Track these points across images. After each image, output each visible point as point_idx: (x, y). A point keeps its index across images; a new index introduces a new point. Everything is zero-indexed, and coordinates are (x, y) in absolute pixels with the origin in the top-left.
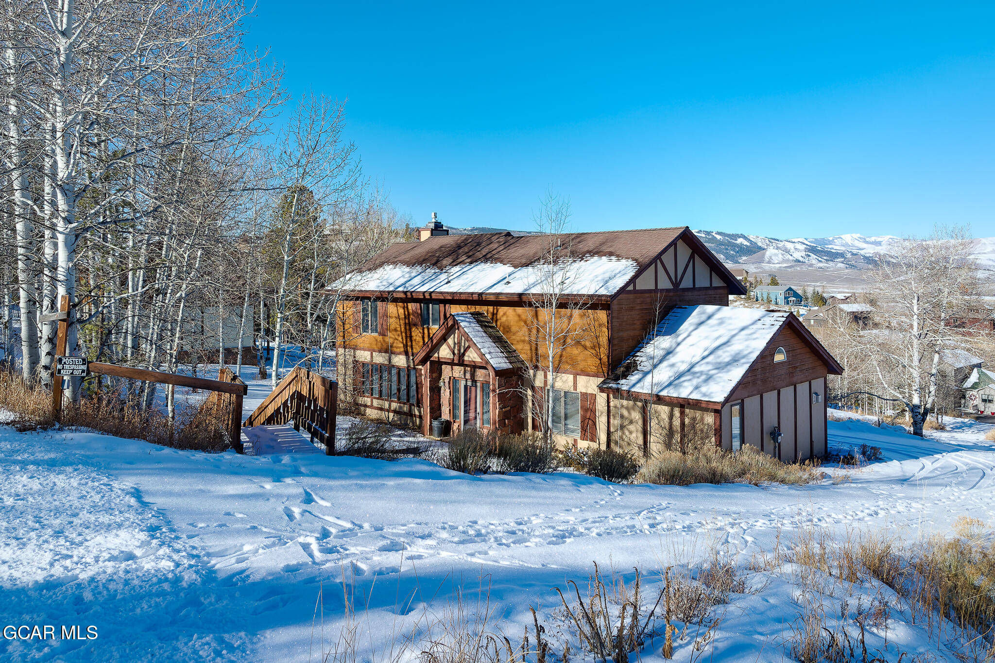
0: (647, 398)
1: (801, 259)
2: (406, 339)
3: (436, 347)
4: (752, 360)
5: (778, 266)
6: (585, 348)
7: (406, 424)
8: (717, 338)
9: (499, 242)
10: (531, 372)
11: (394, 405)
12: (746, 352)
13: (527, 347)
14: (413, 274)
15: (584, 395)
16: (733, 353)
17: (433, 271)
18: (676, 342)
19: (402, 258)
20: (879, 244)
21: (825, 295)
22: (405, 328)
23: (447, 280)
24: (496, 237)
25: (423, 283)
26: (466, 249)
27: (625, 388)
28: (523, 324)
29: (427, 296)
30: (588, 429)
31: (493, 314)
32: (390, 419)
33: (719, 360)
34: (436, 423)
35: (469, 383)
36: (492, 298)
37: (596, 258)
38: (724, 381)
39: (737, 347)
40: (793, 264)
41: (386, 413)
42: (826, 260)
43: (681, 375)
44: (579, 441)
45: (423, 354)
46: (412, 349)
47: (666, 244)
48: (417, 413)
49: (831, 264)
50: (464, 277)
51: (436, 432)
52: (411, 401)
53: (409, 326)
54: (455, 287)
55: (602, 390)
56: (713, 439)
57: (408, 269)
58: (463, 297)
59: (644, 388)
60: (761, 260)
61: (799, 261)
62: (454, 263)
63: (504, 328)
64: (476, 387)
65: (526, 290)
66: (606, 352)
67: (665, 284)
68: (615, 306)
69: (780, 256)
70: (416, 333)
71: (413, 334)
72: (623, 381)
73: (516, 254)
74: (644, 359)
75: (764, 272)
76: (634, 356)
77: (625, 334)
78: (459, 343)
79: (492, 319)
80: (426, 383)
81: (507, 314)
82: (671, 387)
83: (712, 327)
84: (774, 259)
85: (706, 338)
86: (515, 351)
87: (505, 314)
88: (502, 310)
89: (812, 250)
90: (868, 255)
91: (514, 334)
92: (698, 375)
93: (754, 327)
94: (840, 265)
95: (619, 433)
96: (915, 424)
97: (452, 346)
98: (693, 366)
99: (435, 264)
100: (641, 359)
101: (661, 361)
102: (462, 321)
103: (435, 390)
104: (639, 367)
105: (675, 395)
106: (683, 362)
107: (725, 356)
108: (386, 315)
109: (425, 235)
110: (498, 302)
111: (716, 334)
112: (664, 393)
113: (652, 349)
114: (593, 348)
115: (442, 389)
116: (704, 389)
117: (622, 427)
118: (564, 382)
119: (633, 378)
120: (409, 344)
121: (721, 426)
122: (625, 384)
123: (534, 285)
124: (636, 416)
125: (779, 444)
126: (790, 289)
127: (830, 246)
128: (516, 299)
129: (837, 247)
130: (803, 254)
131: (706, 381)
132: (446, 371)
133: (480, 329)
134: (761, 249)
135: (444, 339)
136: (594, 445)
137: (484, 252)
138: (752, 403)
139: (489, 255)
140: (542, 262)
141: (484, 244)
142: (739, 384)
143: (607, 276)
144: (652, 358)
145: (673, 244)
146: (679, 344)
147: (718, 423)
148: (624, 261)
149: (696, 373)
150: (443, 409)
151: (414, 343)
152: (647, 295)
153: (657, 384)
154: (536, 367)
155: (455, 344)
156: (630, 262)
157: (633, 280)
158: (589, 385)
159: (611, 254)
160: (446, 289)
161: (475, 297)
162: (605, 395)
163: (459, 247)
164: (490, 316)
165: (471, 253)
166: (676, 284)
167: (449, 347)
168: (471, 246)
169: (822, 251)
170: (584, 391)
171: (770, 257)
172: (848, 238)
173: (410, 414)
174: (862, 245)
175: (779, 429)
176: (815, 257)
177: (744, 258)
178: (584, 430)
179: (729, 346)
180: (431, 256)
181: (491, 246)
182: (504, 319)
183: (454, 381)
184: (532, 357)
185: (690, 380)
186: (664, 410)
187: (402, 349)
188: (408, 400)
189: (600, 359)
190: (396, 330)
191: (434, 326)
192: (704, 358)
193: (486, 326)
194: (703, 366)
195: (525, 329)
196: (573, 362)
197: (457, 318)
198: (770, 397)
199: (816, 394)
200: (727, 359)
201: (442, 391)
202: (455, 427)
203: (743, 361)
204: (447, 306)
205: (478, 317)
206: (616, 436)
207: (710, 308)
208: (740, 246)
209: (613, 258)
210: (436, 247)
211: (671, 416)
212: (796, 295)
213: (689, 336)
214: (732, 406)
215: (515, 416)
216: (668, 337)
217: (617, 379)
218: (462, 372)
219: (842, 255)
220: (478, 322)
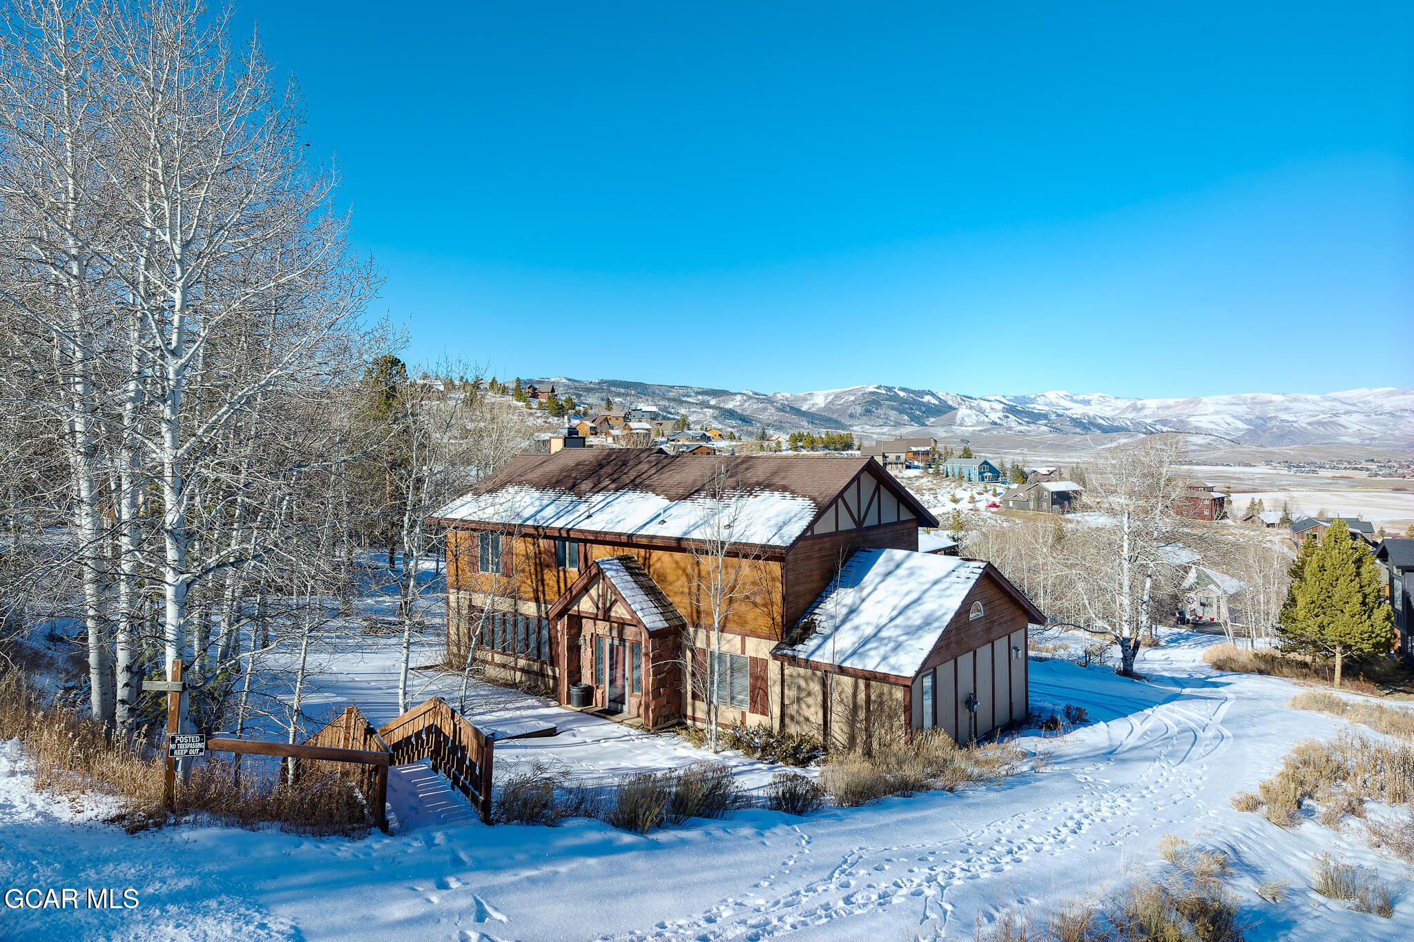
0: (828, 669)
1: (998, 421)
2: (537, 582)
3: (576, 599)
4: (946, 624)
5: (971, 429)
6: (755, 605)
7: (537, 686)
8: (907, 594)
9: (649, 462)
10: (691, 630)
11: (522, 663)
12: (939, 613)
13: (686, 600)
14: (545, 502)
15: (754, 660)
16: (925, 614)
17: (569, 499)
18: (860, 597)
19: (529, 476)
20: (1087, 403)
21: (1026, 469)
22: (536, 569)
23: (587, 514)
24: (645, 454)
25: (558, 516)
26: (609, 469)
27: (802, 656)
28: (681, 572)
29: (564, 534)
30: (758, 700)
31: (645, 559)
32: (517, 681)
33: (910, 623)
34: (574, 690)
35: (616, 642)
36: (644, 541)
37: (767, 493)
38: (915, 651)
39: (927, 607)
40: (989, 426)
41: (512, 672)
42: (1028, 422)
43: (866, 642)
44: (748, 714)
45: (560, 607)
46: (544, 596)
47: (848, 480)
48: (550, 673)
49: (1033, 427)
50: (609, 510)
51: (574, 699)
52: (543, 659)
53: (541, 566)
54: (597, 524)
55: (775, 657)
56: (902, 718)
57: (537, 494)
58: (609, 538)
59: (824, 657)
60: (952, 423)
61: (995, 423)
62: (596, 489)
63: (658, 576)
64: (624, 646)
65: (686, 533)
66: (780, 610)
67: (846, 524)
68: (790, 558)
69: (974, 417)
70: (550, 576)
71: (545, 577)
72: (800, 647)
73: (671, 481)
74: (823, 618)
75: (956, 436)
76: (812, 613)
77: (801, 589)
78: (604, 596)
79: (644, 564)
80: (563, 641)
81: (662, 561)
82: (855, 657)
83: (900, 579)
84: (967, 420)
85: (895, 593)
86: (671, 604)
87: (659, 559)
88: (656, 554)
89: (1011, 410)
90: (1075, 416)
91: (671, 584)
92: (886, 641)
93: (948, 580)
94: (1044, 428)
95: (795, 706)
96: (1125, 659)
97: (596, 598)
98: (879, 631)
99: (572, 488)
100: (819, 618)
101: (843, 622)
102: (608, 569)
103: (574, 649)
104: (818, 629)
105: (860, 667)
106: (868, 624)
107: (915, 617)
108: (510, 552)
109: (557, 445)
110: (652, 544)
111: (905, 589)
112: (847, 664)
113: (833, 605)
114: (765, 605)
115: (583, 647)
116: (892, 660)
117: (799, 700)
118: (730, 644)
119: (812, 643)
120: (541, 588)
121: (911, 701)
122: (802, 650)
123: (696, 526)
124: (816, 687)
125: (975, 714)
126: (986, 463)
127: (1032, 406)
128: (674, 544)
129: (1039, 407)
130: (1001, 414)
131: (895, 649)
132: (588, 627)
133: (629, 578)
134: (951, 408)
135: (586, 589)
136: (765, 720)
137: (632, 474)
138: (946, 671)
139: (638, 481)
140: (703, 494)
141: (631, 463)
142: (931, 653)
143: (781, 519)
144: (832, 617)
145: (857, 478)
146: (863, 600)
147: (908, 699)
148: (799, 500)
149: (884, 639)
150: (583, 671)
151: (546, 588)
152: (826, 539)
153: (841, 652)
154: (697, 626)
155: (599, 596)
156: (808, 502)
157: (811, 526)
158: (760, 648)
159: (784, 489)
160: (586, 525)
161: (624, 539)
162: (779, 663)
163: (601, 466)
164: (641, 561)
165: (616, 476)
166: (859, 523)
167: (592, 599)
168: (616, 465)
169: (1022, 412)
170: (754, 655)
171: (963, 418)
172: (1052, 396)
173: (542, 674)
174: (1068, 404)
175: (975, 697)
176: (1014, 418)
177: (932, 420)
178: (753, 701)
179: (920, 605)
180: (566, 476)
181: (640, 467)
182: (658, 565)
183: (596, 639)
184: (692, 612)
185: (876, 648)
186: (847, 681)
187: (532, 595)
188: (539, 657)
189: (773, 619)
190: (523, 571)
191: (572, 569)
192: (892, 620)
193: (636, 574)
194: (892, 629)
195: (684, 579)
196: (742, 622)
197: (602, 567)
198: (965, 660)
199: (1016, 648)
200: (918, 622)
201: (582, 651)
202: (598, 694)
203: (936, 624)
204: (588, 545)
205: (625, 561)
206: (792, 710)
207: (899, 554)
208: (927, 405)
209: (787, 494)
210: (572, 463)
211: (856, 687)
212: (992, 469)
213: (875, 589)
214: (923, 677)
215: (671, 684)
216: (850, 590)
217: (793, 643)
218: (607, 628)
219: (1045, 416)
220: (628, 569)
